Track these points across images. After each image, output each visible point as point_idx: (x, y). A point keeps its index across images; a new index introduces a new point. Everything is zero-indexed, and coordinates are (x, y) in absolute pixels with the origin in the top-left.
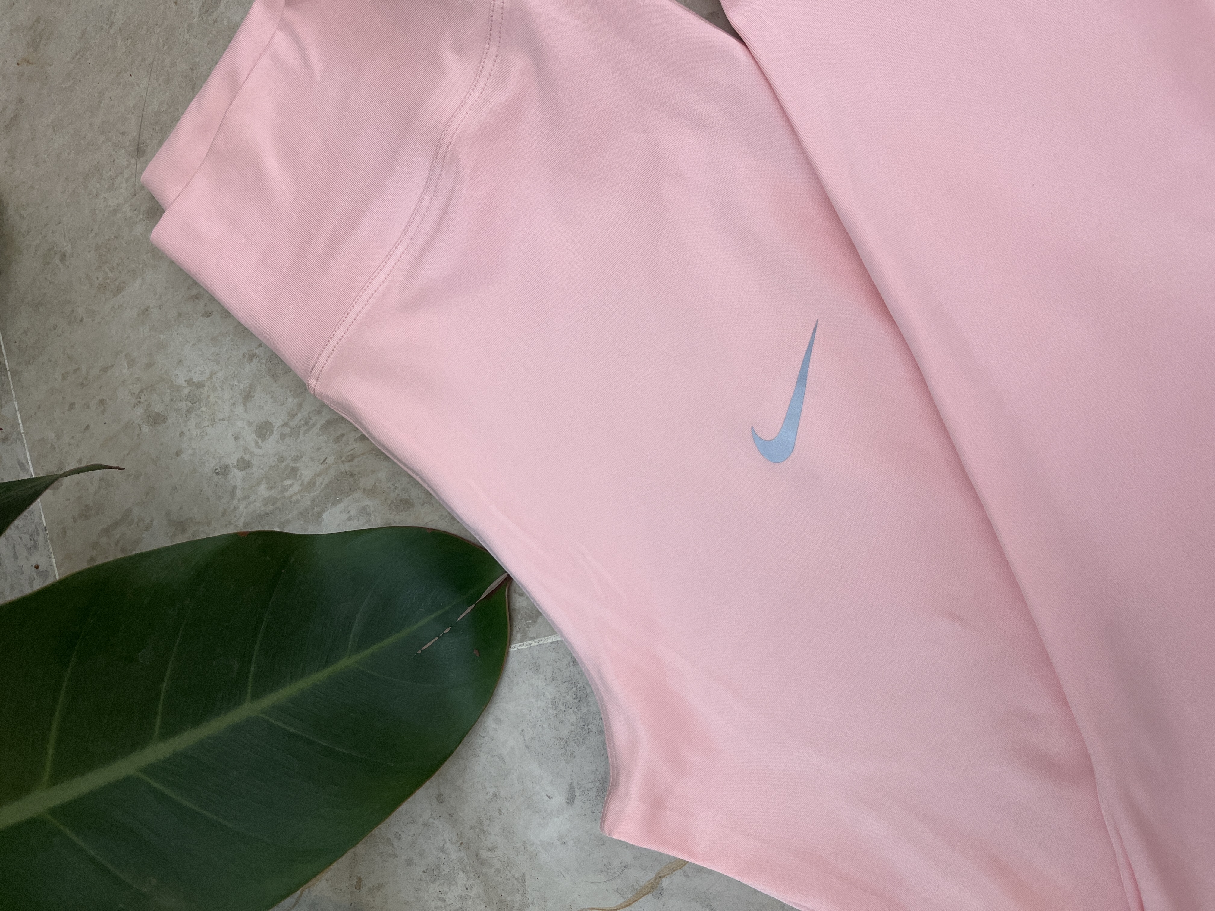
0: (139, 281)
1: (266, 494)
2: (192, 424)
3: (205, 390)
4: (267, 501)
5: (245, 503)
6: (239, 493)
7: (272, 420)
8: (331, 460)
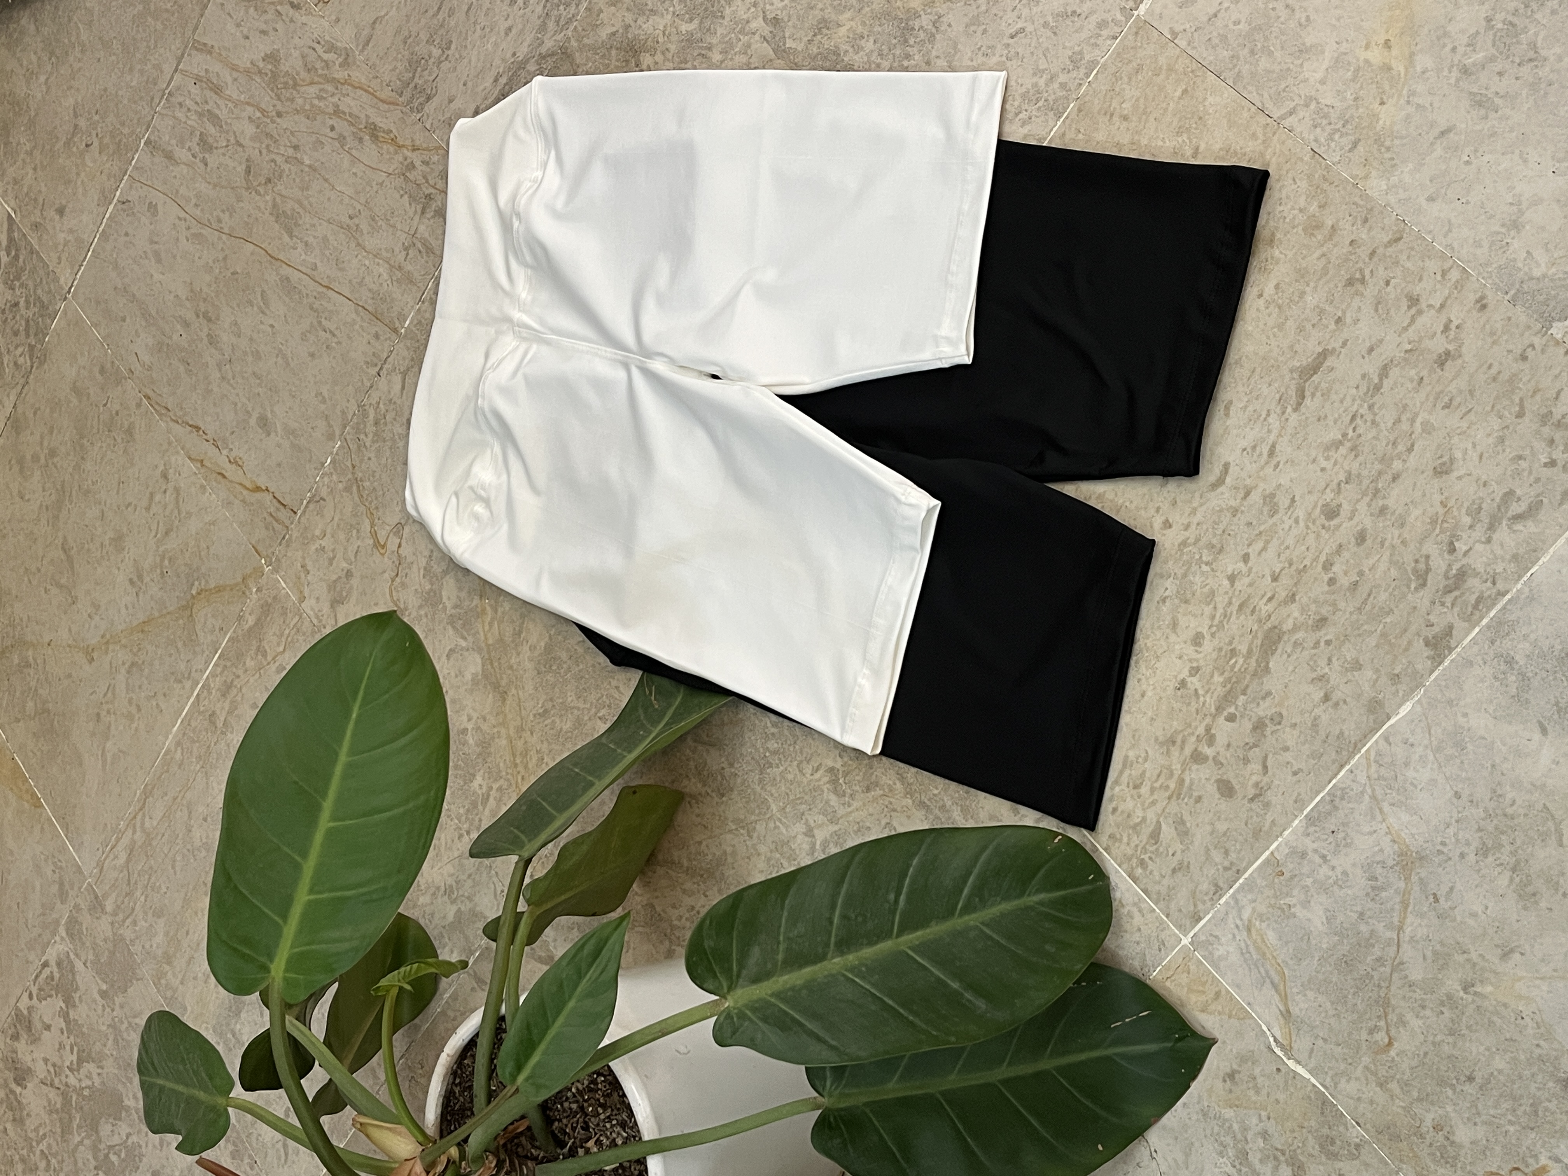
5: (1209, 695)
7: (1200, 629)
8: (1255, 628)
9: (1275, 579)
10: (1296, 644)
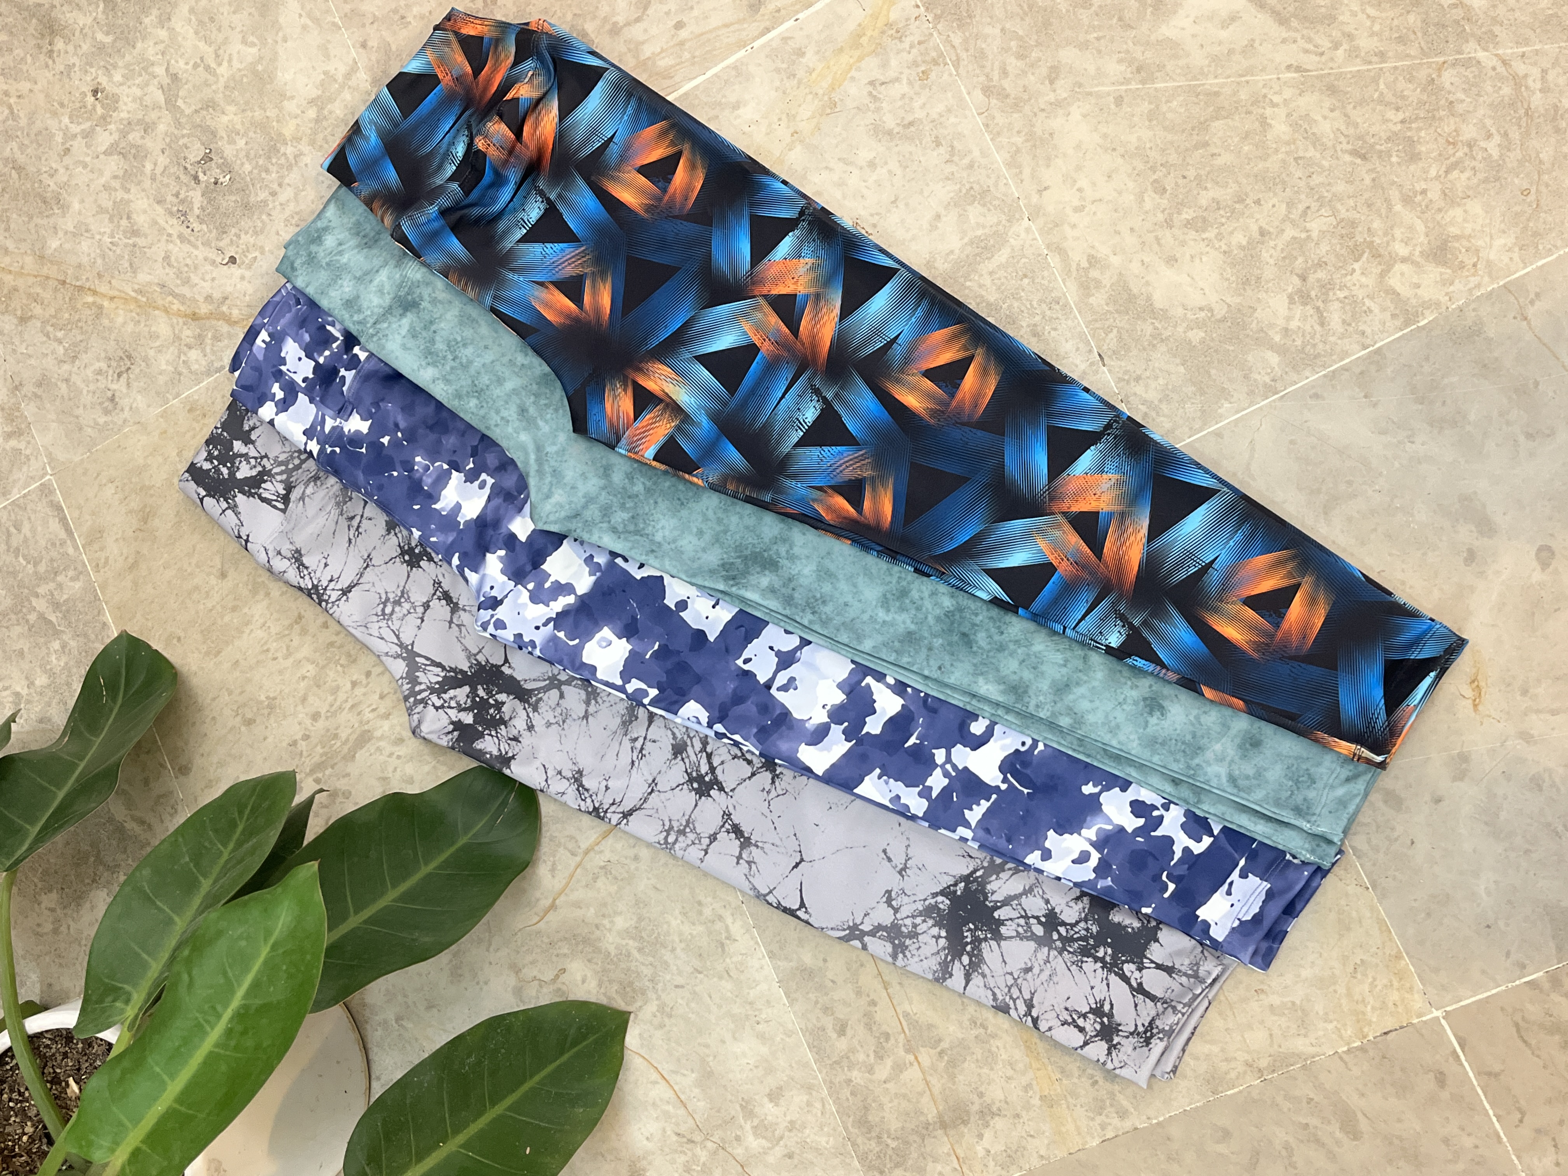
0: (231, 647)
1: (321, 751)
2: (272, 720)
3: (277, 701)
4: (321, 755)
6: (305, 753)
7: (320, 710)
8: (356, 725)
9: (382, 697)
10: (378, 749)
